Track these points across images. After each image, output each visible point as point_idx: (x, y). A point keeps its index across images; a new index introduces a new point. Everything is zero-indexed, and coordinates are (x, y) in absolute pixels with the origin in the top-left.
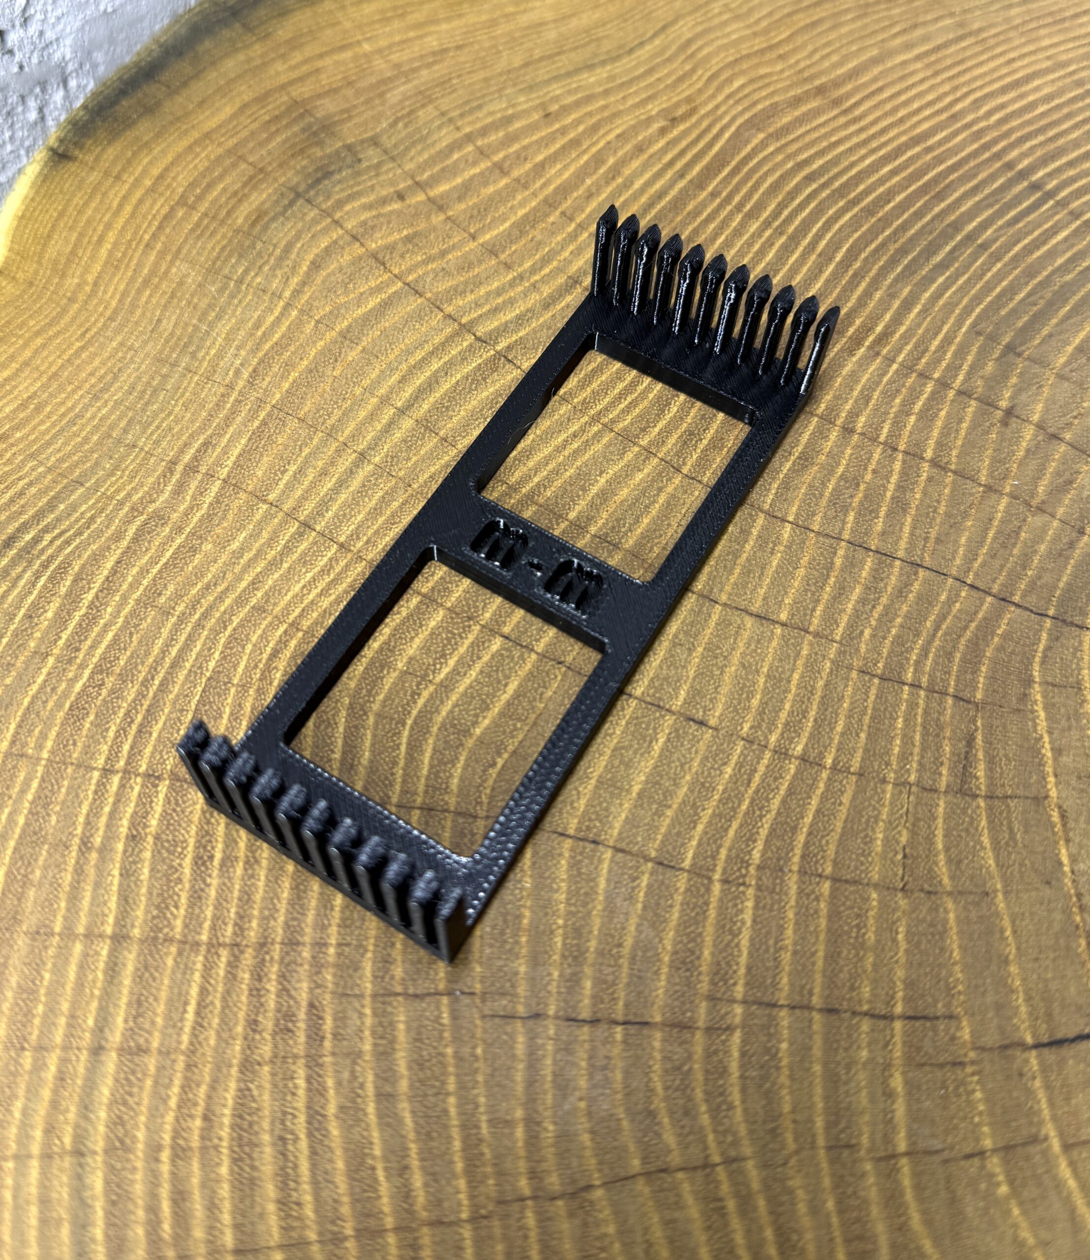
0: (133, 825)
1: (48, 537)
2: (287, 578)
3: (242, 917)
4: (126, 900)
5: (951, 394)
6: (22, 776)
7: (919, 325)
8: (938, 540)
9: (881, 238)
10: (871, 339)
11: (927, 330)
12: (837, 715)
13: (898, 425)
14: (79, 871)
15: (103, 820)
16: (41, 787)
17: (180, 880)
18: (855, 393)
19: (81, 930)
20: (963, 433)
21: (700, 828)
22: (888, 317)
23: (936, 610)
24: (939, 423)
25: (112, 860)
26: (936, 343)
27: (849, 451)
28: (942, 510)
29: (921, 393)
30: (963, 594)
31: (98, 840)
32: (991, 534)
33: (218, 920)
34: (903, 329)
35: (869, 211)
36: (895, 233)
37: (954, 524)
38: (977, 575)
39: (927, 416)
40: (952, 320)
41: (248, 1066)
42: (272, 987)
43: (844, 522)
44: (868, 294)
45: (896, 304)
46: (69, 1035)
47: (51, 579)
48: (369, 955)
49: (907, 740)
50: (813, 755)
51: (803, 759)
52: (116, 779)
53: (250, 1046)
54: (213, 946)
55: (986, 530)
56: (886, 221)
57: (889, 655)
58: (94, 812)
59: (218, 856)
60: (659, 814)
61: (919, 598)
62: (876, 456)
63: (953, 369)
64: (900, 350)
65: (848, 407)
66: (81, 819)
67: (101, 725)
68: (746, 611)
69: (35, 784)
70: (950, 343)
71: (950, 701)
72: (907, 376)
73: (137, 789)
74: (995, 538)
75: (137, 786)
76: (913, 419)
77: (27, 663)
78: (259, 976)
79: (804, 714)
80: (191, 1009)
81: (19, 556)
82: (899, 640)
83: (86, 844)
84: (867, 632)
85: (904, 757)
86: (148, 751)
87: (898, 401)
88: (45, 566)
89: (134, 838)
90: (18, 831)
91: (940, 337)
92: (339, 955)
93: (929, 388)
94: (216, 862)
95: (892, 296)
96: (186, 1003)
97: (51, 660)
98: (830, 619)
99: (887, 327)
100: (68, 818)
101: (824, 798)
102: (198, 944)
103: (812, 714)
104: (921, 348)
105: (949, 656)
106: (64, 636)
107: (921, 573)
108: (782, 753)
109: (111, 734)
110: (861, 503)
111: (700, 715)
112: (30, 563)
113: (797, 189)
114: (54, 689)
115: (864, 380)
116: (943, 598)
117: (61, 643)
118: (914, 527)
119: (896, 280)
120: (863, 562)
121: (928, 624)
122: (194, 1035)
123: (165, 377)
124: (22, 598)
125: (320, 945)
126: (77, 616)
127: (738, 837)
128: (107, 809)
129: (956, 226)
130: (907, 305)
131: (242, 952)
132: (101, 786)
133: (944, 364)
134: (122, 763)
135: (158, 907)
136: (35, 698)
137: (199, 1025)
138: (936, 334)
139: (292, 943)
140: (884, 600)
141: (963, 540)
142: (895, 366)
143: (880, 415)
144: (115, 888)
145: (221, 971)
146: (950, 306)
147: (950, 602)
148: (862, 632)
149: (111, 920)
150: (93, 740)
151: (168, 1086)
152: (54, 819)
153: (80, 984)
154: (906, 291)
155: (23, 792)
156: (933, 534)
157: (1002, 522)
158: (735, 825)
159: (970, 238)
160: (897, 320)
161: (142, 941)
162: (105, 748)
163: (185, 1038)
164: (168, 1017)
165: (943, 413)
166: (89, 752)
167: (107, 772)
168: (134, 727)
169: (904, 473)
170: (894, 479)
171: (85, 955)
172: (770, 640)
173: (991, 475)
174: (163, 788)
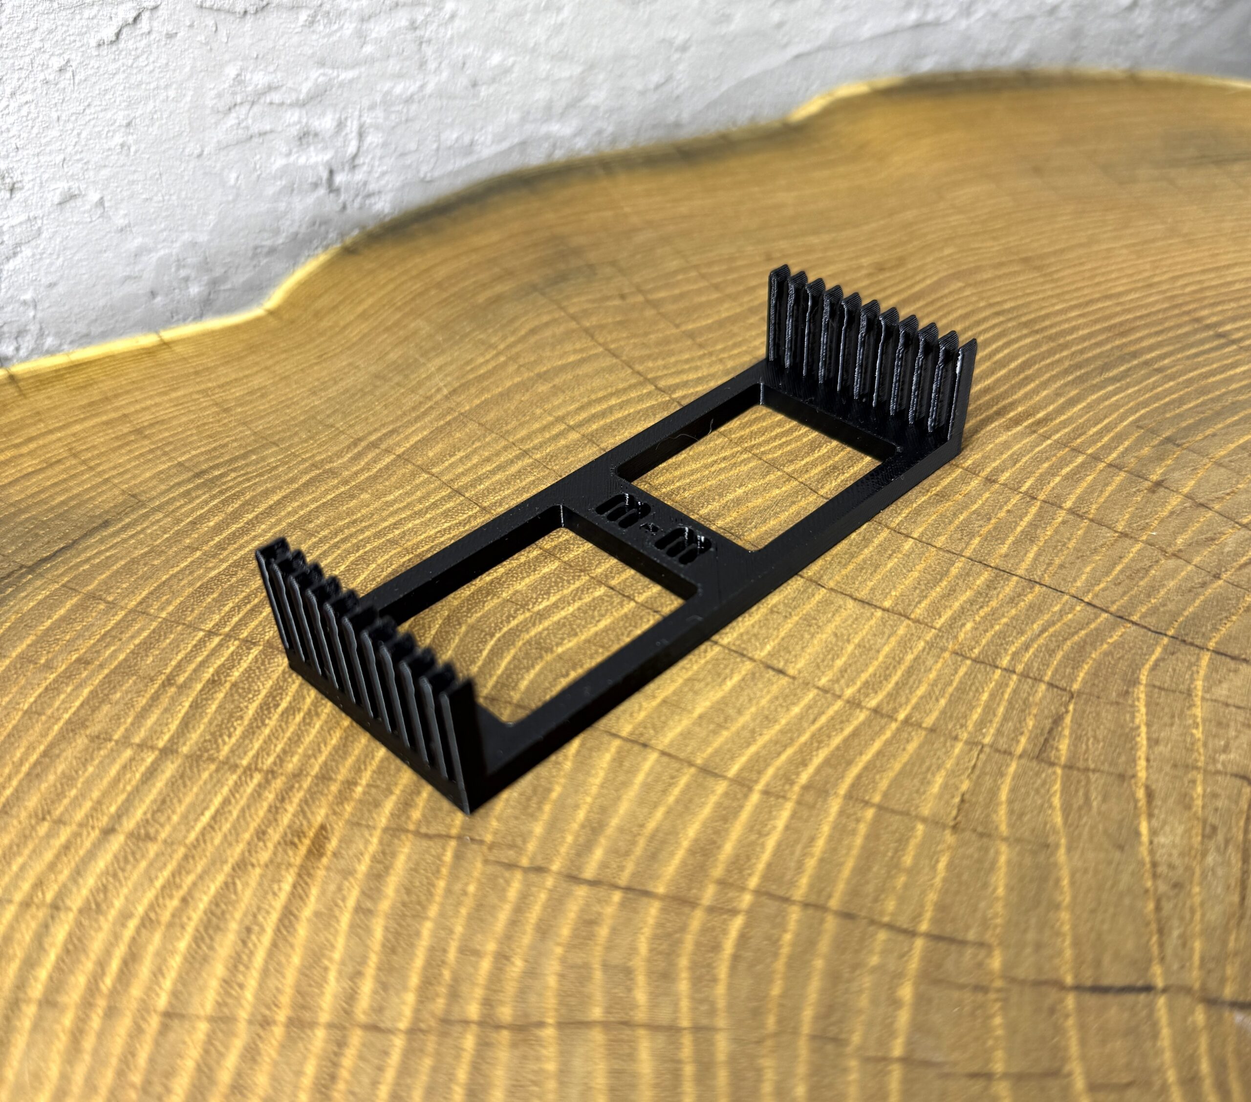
0: (217, 672)
1: (233, 475)
2: (426, 524)
3: (287, 752)
4: (186, 725)
5: (1101, 466)
6: (137, 627)
7: (1081, 416)
8: (1062, 566)
9: (1057, 356)
10: (1030, 421)
11: (1088, 420)
12: (920, 682)
13: (1042, 481)
14: (155, 698)
15: (193, 666)
16: (149, 636)
17: (241, 718)
18: (1005, 456)
19: (137, 740)
20: (1107, 494)
21: (753, 749)
22: (1051, 408)
23: (1046, 617)
24: (1084, 484)
25: (188, 696)
26: (1095, 430)
27: (987, 495)
28: (1071, 545)
29: (1070, 462)
30: (1078, 608)
31: (181, 679)
32: (1119, 568)
33: (264, 750)
34: (1063, 418)
35: (1051, 338)
36: (1073, 354)
37: (1081, 556)
38: (1096, 595)
39: (1074, 478)
40: (1115, 416)
41: (242, 866)
42: (291, 808)
43: (968, 544)
44: (1036, 391)
45: (1062, 400)
46: (90, 816)
47: (222, 502)
48: (393, 798)
49: (989, 710)
50: (886, 709)
51: (876, 711)
52: (216, 640)
53: (251, 848)
54: (249, 771)
55: (1114, 565)
56: (1065, 346)
57: (988, 644)
58: (188, 659)
59: (284, 705)
60: (715, 732)
61: (1031, 606)
62: (1013, 502)
63: (1108, 448)
64: (1057, 431)
65: (994, 465)
66: (174, 663)
67: (220, 602)
68: (851, 597)
69: (145, 634)
70: (1109, 431)
71: (1043, 687)
72: (1059, 449)
73: (232, 649)
74: (1122, 571)
75: (233, 646)
76: (1058, 479)
77: (177, 554)
78: (282, 798)
79: (887, 678)
80: (208, 814)
81: (204, 484)
82: (1002, 635)
83: (169, 681)
84: (969, 626)
85: (982, 723)
86: (253, 625)
87: (1046, 465)
88: (221, 492)
89: (214, 683)
90: (116, 663)
91: (1099, 426)
92: (364, 793)
93: (1080, 459)
94: (280, 710)
95: (1058, 394)
96: (207, 808)
97: (198, 553)
98: (935, 610)
99: (1048, 415)
100: (164, 661)
101: (888, 743)
102: (237, 766)
103: (895, 679)
104: (1079, 431)
105: (1052, 653)
106: (217, 539)
107: (1037, 588)
108: (854, 704)
109: (227, 608)
110: (989, 532)
111: (781, 665)
112: (210, 489)
113: (985, 319)
114: (191, 573)
115: (1015, 448)
116: (1057, 608)
117: (212, 543)
118: (1038, 555)
119: (1066, 385)
120: (979, 574)
121: (1035, 626)
122: (203, 833)
123: (376, 387)
124: (193, 510)
125: (350, 784)
126: (234, 528)
127: (790, 761)
128: (199, 659)
129: (1134, 355)
130: (1072, 402)
131: (274, 778)
132: (202, 643)
133: (1099, 444)
134: (227, 629)
135: (213, 734)
136: (174, 576)
137: (211, 827)
138: (1096, 424)
139: (325, 777)
140: (994, 603)
141: (1088, 569)
142: (1049, 442)
143: (1026, 472)
144: (181, 715)
145: (249, 789)
146: (1116, 407)
147: (1062, 613)
148: (963, 625)
149: (166, 737)
150: (210, 610)
151: (161, 869)
152: (151, 659)
153: (117, 780)
154: (1073, 393)
155: (133, 637)
156: (1057, 561)
157: (1133, 560)
158: (790, 751)
159: (1146, 363)
160: (1060, 411)
161: (187, 757)
162: (217, 617)
163: (192, 836)
164: (185, 817)
165: (1090, 478)
166: (202, 618)
167: (210, 634)
168: (249, 607)
169: (1039, 515)
170: (1027, 519)
171: (132, 759)
172: (868, 619)
173: (1129, 524)
174: (255, 651)
